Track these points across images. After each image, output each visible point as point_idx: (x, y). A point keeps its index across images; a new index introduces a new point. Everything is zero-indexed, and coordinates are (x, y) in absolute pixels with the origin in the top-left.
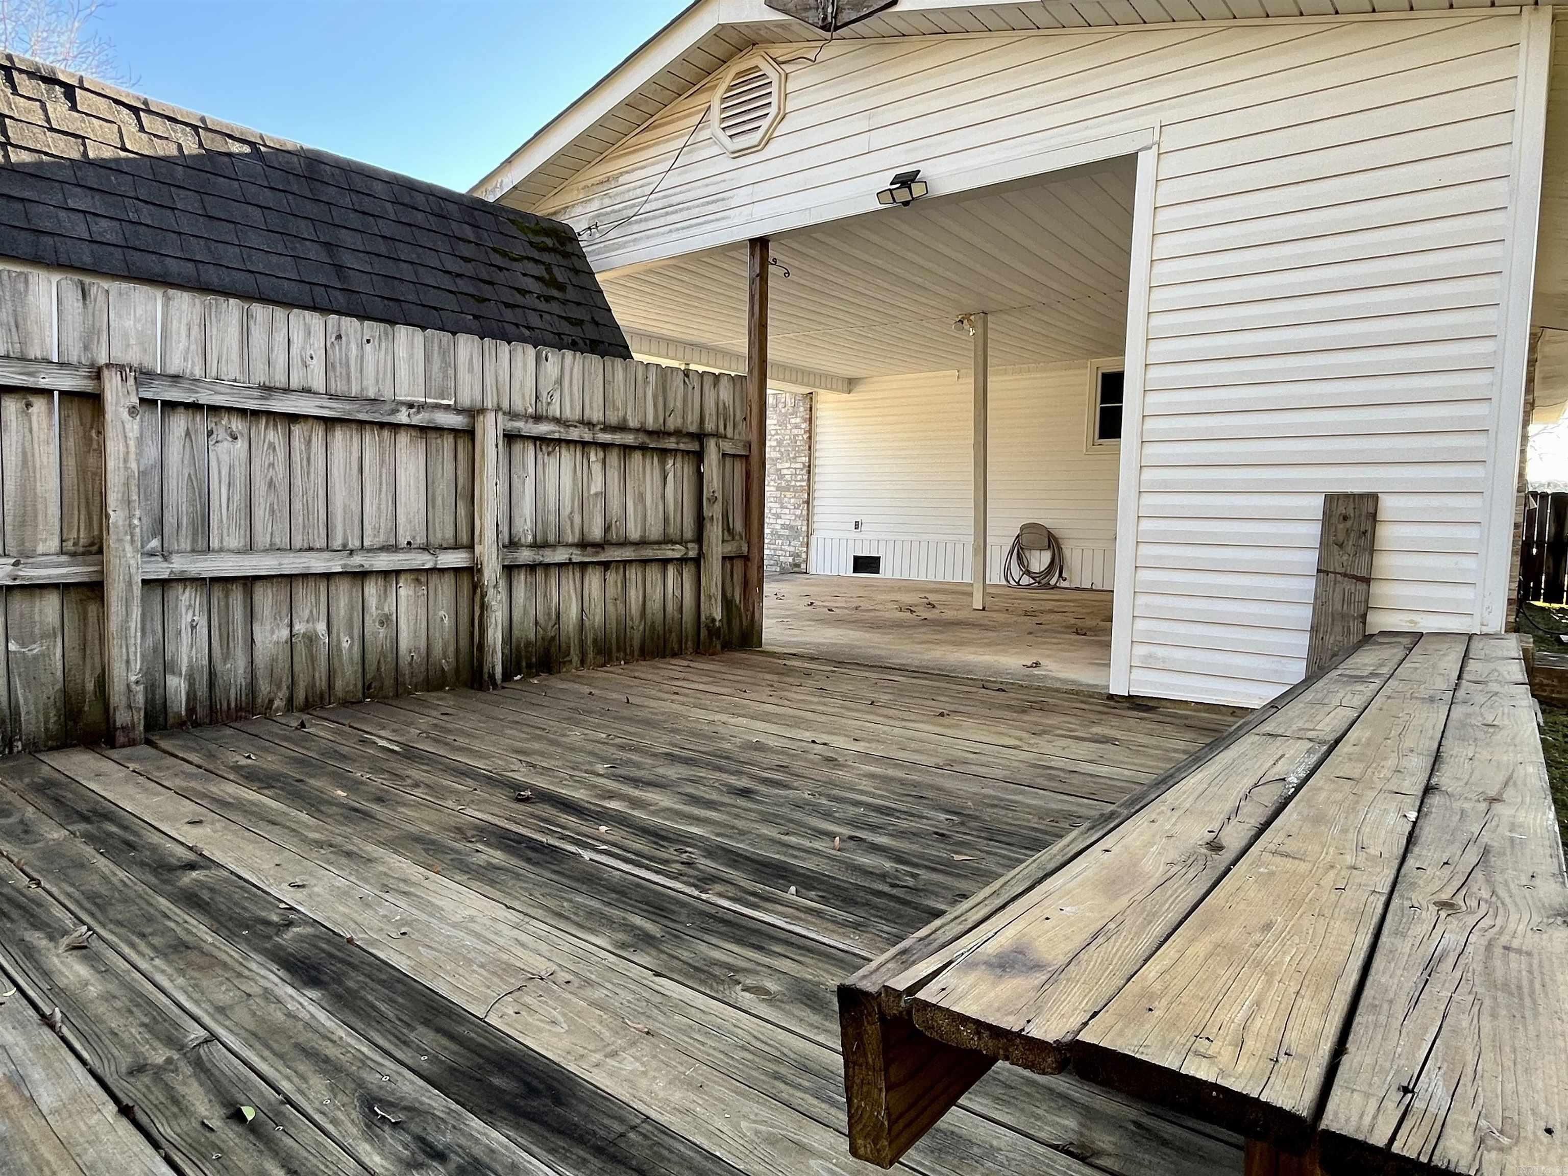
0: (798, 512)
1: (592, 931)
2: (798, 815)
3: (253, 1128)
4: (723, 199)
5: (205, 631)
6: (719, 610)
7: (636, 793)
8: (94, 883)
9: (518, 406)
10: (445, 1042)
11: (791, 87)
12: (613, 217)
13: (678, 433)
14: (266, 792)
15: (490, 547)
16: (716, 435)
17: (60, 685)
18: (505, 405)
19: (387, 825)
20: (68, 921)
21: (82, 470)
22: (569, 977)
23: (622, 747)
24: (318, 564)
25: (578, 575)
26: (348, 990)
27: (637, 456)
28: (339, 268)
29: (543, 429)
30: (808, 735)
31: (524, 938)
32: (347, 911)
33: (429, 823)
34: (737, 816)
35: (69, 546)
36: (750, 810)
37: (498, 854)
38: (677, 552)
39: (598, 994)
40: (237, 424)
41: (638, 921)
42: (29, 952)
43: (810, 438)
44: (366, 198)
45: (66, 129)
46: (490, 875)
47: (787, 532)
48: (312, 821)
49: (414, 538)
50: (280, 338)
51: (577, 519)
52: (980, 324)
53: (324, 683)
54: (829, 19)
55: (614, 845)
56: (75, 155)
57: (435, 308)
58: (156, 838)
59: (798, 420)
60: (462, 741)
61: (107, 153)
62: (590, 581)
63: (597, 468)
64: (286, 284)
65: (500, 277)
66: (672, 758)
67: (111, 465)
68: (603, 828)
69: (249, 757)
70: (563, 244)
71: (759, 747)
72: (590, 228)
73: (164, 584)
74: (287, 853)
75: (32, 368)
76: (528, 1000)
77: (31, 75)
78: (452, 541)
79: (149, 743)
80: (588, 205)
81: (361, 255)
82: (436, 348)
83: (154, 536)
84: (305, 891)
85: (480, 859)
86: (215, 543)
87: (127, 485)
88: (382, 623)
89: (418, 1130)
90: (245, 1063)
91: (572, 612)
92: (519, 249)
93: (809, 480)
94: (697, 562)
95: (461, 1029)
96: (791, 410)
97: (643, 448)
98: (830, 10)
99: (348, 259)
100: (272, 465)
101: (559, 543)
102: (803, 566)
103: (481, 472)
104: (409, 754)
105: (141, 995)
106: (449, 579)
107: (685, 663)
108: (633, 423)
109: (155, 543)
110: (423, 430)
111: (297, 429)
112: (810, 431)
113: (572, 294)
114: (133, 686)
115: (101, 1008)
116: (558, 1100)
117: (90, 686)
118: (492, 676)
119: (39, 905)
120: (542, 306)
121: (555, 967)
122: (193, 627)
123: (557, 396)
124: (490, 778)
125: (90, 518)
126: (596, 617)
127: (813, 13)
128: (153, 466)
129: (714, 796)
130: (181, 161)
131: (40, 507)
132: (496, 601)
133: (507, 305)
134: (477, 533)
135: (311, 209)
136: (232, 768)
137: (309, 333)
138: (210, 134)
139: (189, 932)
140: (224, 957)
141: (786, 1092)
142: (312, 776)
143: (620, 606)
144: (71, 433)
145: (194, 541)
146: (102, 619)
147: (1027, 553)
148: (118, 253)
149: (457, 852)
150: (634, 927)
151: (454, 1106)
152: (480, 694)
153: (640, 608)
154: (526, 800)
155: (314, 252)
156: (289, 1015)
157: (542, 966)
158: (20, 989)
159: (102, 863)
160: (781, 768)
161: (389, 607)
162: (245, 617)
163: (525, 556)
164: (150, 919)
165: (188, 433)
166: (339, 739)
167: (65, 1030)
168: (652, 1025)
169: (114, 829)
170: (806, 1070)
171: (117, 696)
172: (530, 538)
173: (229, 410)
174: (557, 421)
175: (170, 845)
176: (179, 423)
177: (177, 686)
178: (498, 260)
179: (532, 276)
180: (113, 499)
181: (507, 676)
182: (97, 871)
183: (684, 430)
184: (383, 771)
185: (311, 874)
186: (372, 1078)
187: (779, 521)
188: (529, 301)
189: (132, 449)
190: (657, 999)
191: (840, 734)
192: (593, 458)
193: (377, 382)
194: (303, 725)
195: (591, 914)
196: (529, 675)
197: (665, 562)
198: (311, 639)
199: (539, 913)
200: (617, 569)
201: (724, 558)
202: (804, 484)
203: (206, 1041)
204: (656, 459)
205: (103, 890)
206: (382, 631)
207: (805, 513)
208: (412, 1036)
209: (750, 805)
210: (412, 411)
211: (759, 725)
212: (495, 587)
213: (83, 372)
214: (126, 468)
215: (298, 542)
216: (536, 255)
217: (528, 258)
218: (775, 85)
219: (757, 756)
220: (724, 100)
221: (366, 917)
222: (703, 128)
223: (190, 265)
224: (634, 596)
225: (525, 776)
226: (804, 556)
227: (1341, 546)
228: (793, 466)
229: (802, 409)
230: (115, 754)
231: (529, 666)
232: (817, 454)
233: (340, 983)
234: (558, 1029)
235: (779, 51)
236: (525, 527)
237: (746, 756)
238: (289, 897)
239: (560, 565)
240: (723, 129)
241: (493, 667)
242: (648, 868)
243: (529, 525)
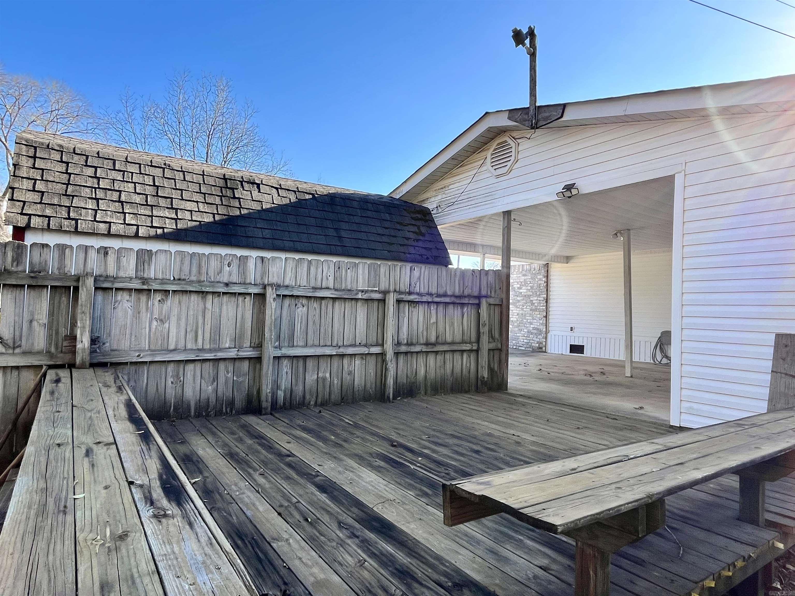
0: (541, 322)
1: (409, 490)
2: (495, 462)
3: (310, 523)
4: (492, 195)
5: (290, 375)
6: (487, 373)
7: (435, 448)
8: (262, 457)
9: (403, 289)
10: (361, 512)
11: (520, 148)
12: (447, 202)
13: (469, 296)
14: (309, 435)
15: (390, 345)
16: (486, 297)
17: (246, 392)
18: (398, 290)
19: (347, 450)
20: (258, 467)
21: (258, 318)
22: (399, 501)
23: (434, 430)
24: (328, 351)
25: (425, 357)
26: (335, 495)
27: (451, 307)
28: (340, 237)
29: (412, 297)
30: (512, 432)
31: (387, 489)
32: (334, 474)
33: (361, 450)
34: (471, 460)
35: (253, 344)
36: (477, 458)
37: (383, 463)
38: (467, 347)
39: (407, 507)
40: (304, 301)
41: (425, 489)
42: (250, 474)
43: (547, 285)
44: (351, 209)
45: (257, 200)
46: (380, 469)
47: (535, 331)
48: (324, 446)
49: (362, 341)
50: (320, 270)
51: (425, 333)
52: (626, 235)
53: (328, 397)
54: (534, 125)
55: (423, 465)
56: (259, 208)
57: (374, 250)
58: (278, 446)
59: (541, 277)
60: (375, 423)
61: (269, 206)
62: (430, 359)
63: (434, 312)
64: (322, 246)
65: (400, 234)
66: (453, 436)
67: (267, 318)
68: (420, 459)
69: (303, 422)
70: (425, 216)
71: (490, 435)
72: (437, 207)
73: (279, 358)
74: (316, 455)
75: (247, 286)
76: (386, 505)
77: (248, 182)
78: (375, 342)
79: (271, 414)
80: (437, 197)
81: (347, 231)
82: (373, 269)
83: (277, 341)
84: (322, 467)
85: (377, 464)
86: (295, 344)
87: (271, 324)
88: (349, 374)
89: (352, 531)
90: (308, 509)
91: (422, 372)
92: (407, 221)
93: (547, 305)
94: (477, 351)
95: (365, 510)
96: (538, 272)
97: (453, 303)
98: (534, 122)
99: (343, 234)
100: (315, 315)
101: (418, 343)
102: (544, 349)
103: (387, 316)
104: (356, 426)
105: (279, 489)
106: (374, 358)
107: (469, 396)
108: (449, 293)
109: (277, 344)
110: (366, 300)
111: (323, 302)
112: (547, 282)
113: (427, 238)
114: (268, 394)
115: (270, 491)
116: (390, 530)
117: (255, 393)
118: (389, 397)
119: (249, 461)
120: (415, 244)
121: (395, 498)
122: (287, 373)
123: (418, 285)
124: (383, 437)
125: (259, 335)
126: (432, 375)
127: (527, 122)
128: (278, 317)
129: (465, 452)
130: (291, 205)
131: (246, 332)
132: (391, 367)
133: (401, 245)
134: (385, 339)
135: (331, 216)
136: (298, 425)
137: (329, 268)
138: (299, 193)
139: (290, 474)
140: (300, 482)
141: (458, 540)
142: (324, 431)
143: (442, 370)
144: (256, 307)
145: (289, 343)
146: (260, 369)
147: (666, 346)
148: (270, 241)
149: (369, 461)
150: (423, 490)
151: (362, 527)
152: (384, 405)
153: (451, 370)
154: (395, 446)
155: (331, 232)
156: (318, 499)
157: (392, 497)
158: (249, 483)
159: (264, 452)
160: (496, 444)
161: (351, 368)
162: (303, 371)
163: (403, 349)
164: (279, 470)
165: (289, 305)
166: (332, 418)
167: (262, 494)
168: (422, 517)
169: (265, 442)
170: (466, 535)
171: (263, 398)
172: (406, 341)
173: (302, 297)
174: (418, 294)
175: (282, 449)
176: (287, 302)
177: (281, 394)
178: (399, 227)
179: (411, 232)
180: (267, 330)
181: (395, 398)
182: (262, 454)
183: (472, 295)
184: (347, 431)
185: (323, 462)
186: (340, 518)
187: (532, 326)
188: (410, 242)
189: (273, 312)
190: (425, 511)
191: (527, 433)
192: (432, 308)
193: (351, 283)
194: (320, 412)
195: (410, 485)
196: (403, 398)
197: (462, 351)
198: (324, 379)
199: (393, 483)
200: (442, 354)
201: (489, 350)
202: (544, 308)
203: (297, 502)
204: (459, 307)
205: (265, 460)
206: (348, 377)
207: (545, 322)
208: (351, 509)
209: (477, 456)
210: (363, 293)
211: (494, 426)
212: (391, 361)
213: (261, 287)
214: (271, 319)
215: (322, 344)
216: (414, 222)
217: (410, 224)
218: (514, 148)
219: (487, 438)
220: (492, 154)
221: (340, 477)
222: (483, 166)
223: (292, 243)
224: (449, 366)
225: (396, 438)
226: (544, 343)
227: (784, 360)
228: (539, 299)
229: (543, 271)
230: (262, 417)
231: (404, 394)
232: (551, 293)
233: (332, 493)
234: (394, 514)
235: (515, 134)
236: (404, 337)
237: (482, 438)
238: (317, 468)
239: (417, 353)
240: (492, 166)
241: (389, 394)
242: (433, 473)
243: (405, 336)
